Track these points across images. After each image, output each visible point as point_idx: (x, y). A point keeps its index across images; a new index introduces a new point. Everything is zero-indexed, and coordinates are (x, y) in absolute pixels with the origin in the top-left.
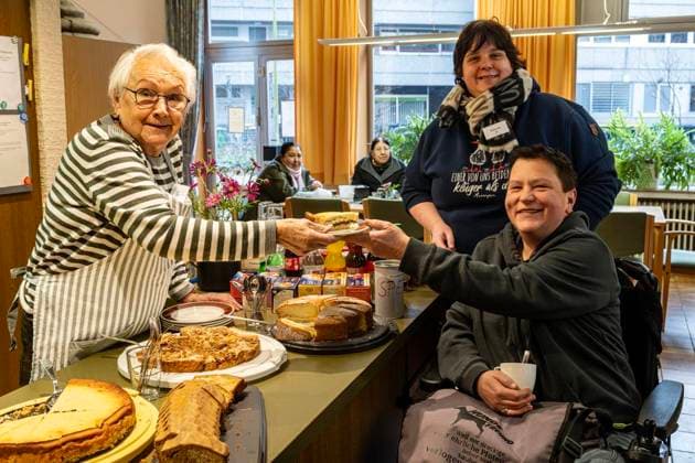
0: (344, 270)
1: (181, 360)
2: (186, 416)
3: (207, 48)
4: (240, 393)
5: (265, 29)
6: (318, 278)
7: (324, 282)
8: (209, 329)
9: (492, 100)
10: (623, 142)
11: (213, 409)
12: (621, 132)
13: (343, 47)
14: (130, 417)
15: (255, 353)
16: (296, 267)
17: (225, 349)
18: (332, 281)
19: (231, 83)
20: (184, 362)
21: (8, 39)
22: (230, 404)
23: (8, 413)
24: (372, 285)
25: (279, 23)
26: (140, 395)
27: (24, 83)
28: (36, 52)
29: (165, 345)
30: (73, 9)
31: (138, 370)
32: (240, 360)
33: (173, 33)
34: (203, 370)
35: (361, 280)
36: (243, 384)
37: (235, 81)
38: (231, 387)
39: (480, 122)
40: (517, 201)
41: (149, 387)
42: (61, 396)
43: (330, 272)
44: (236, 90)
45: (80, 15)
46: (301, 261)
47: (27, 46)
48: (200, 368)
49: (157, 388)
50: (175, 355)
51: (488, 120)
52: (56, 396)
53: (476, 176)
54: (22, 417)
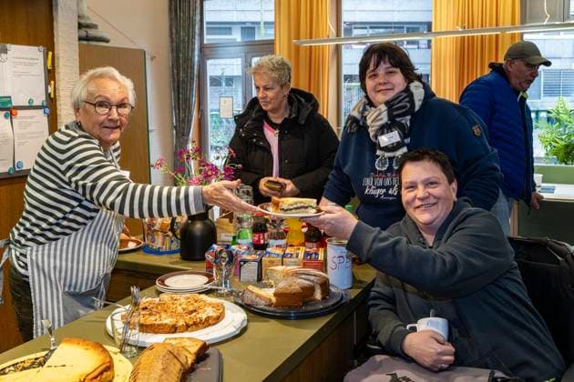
0: (303, 245)
1: (158, 322)
2: (152, 375)
3: (202, 47)
4: (202, 354)
5: (254, 28)
6: (279, 252)
7: (284, 256)
8: (184, 296)
9: (386, 113)
10: (566, 126)
11: (176, 369)
12: (564, 117)
13: (315, 46)
14: (109, 373)
15: (218, 319)
16: (262, 242)
17: (194, 314)
18: (292, 255)
19: (225, 74)
20: (158, 325)
21: (36, 48)
22: (192, 364)
23: (13, 365)
24: (325, 259)
25: (265, 23)
26: (121, 352)
27: (48, 84)
28: (58, 58)
29: (145, 309)
30: (88, 22)
31: (121, 331)
32: (206, 324)
33: (174, 36)
34: (175, 332)
35: (317, 254)
36: (205, 347)
37: (228, 73)
38: (194, 349)
39: (377, 131)
40: (415, 198)
41: (129, 345)
42: (56, 351)
43: (291, 246)
44: (230, 80)
45: (95, 27)
46: (266, 237)
47: (50, 53)
48: (173, 330)
49: (136, 346)
50: (153, 318)
51: (383, 129)
52: (52, 351)
53: (381, 180)
54: (24, 369)
